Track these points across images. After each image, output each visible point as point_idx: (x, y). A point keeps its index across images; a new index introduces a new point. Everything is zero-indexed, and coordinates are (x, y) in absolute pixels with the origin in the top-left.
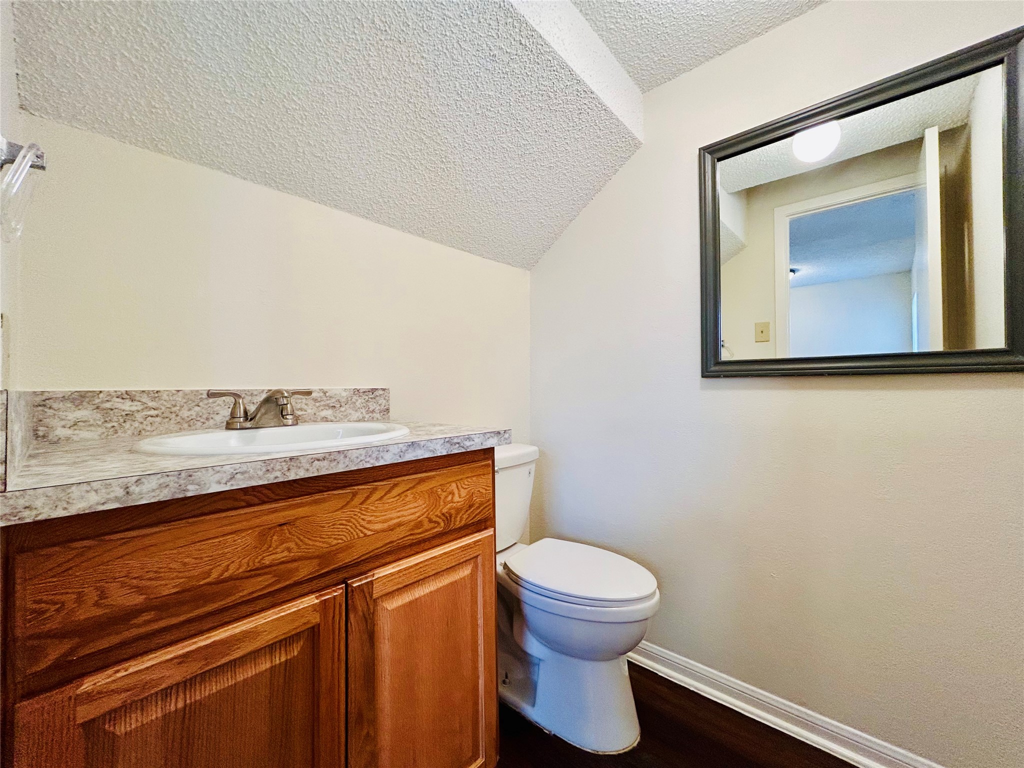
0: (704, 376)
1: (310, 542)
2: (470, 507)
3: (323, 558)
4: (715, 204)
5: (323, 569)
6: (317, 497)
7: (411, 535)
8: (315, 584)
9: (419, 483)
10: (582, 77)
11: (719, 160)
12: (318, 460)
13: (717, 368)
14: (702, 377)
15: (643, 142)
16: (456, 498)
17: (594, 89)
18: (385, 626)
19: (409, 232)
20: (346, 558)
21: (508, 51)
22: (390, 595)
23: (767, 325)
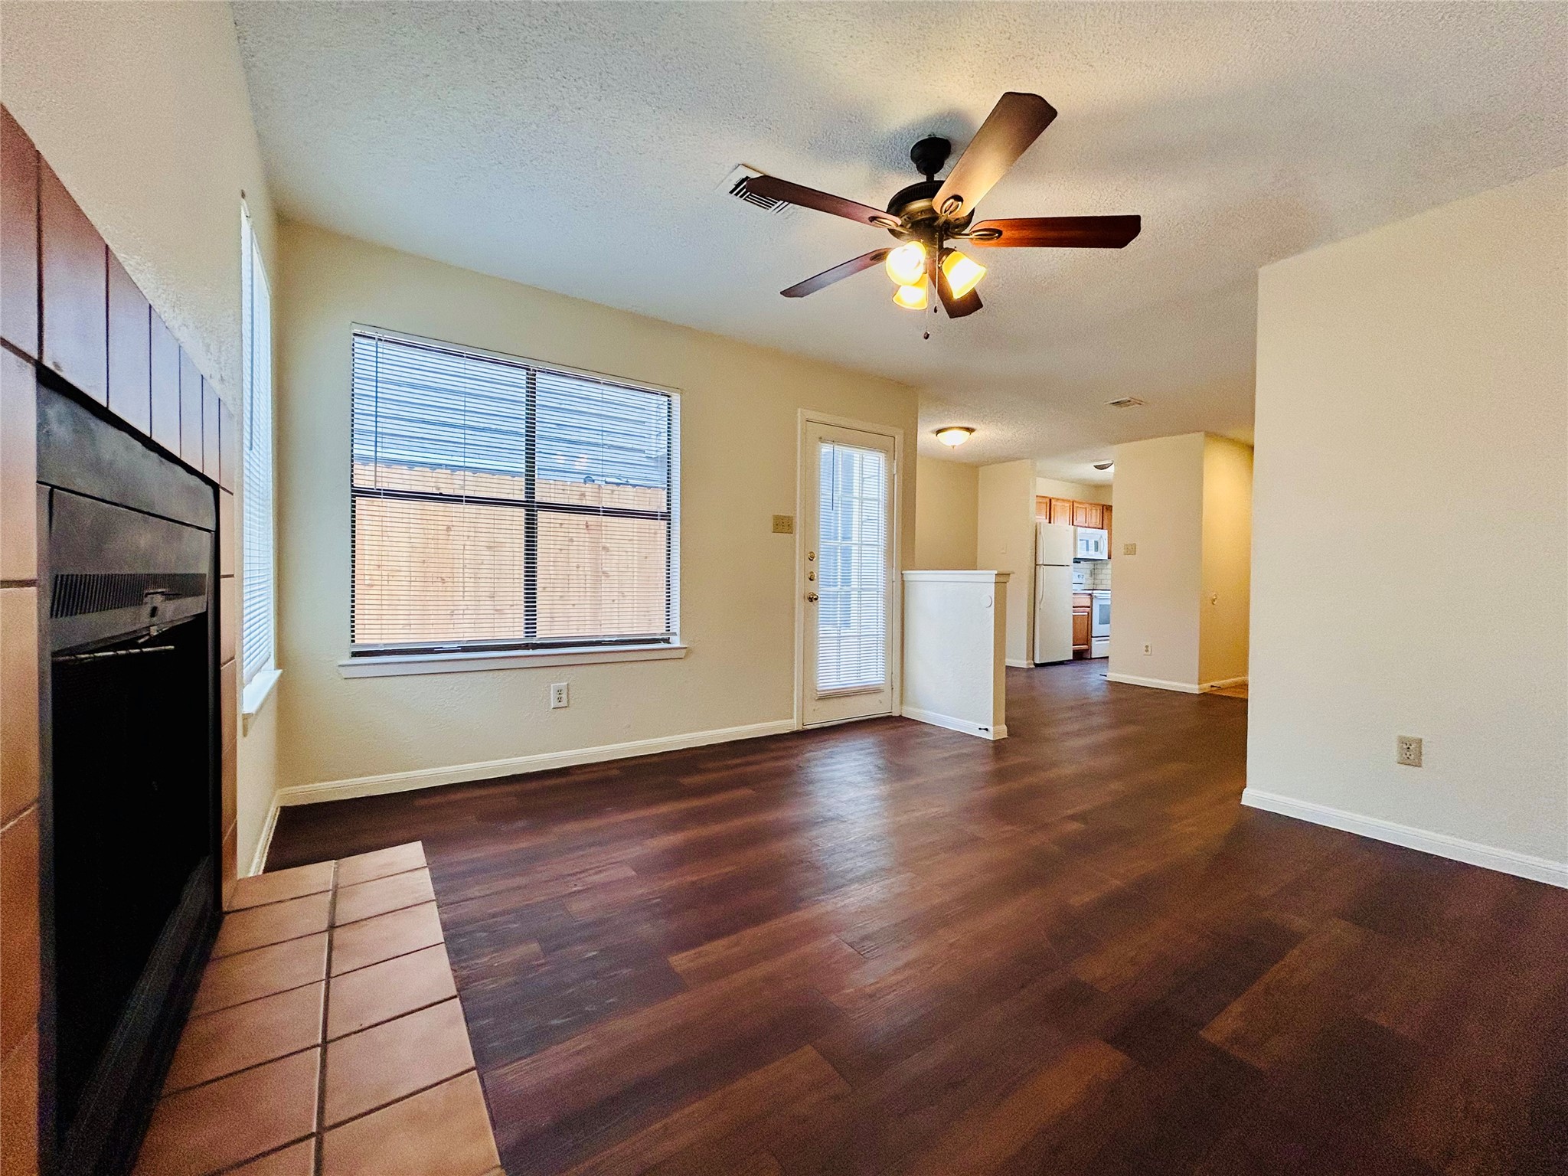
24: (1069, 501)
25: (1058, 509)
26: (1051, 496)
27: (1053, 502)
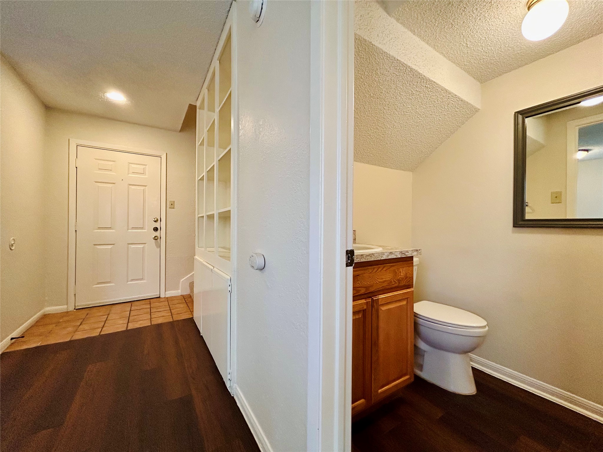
0: (514, 226)
1: (364, 283)
2: (406, 278)
3: (367, 288)
4: (524, 129)
5: (367, 291)
6: (365, 268)
7: (389, 285)
8: (365, 296)
9: (391, 267)
10: (452, 91)
11: (526, 117)
12: (368, 256)
13: (523, 223)
14: (514, 227)
15: (480, 109)
16: (402, 274)
17: (456, 94)
18: (382, 316)
19: (363, 162)
20: (372, 290)
21: (420, 90)
22: (383, 305)
23: (560, 193)
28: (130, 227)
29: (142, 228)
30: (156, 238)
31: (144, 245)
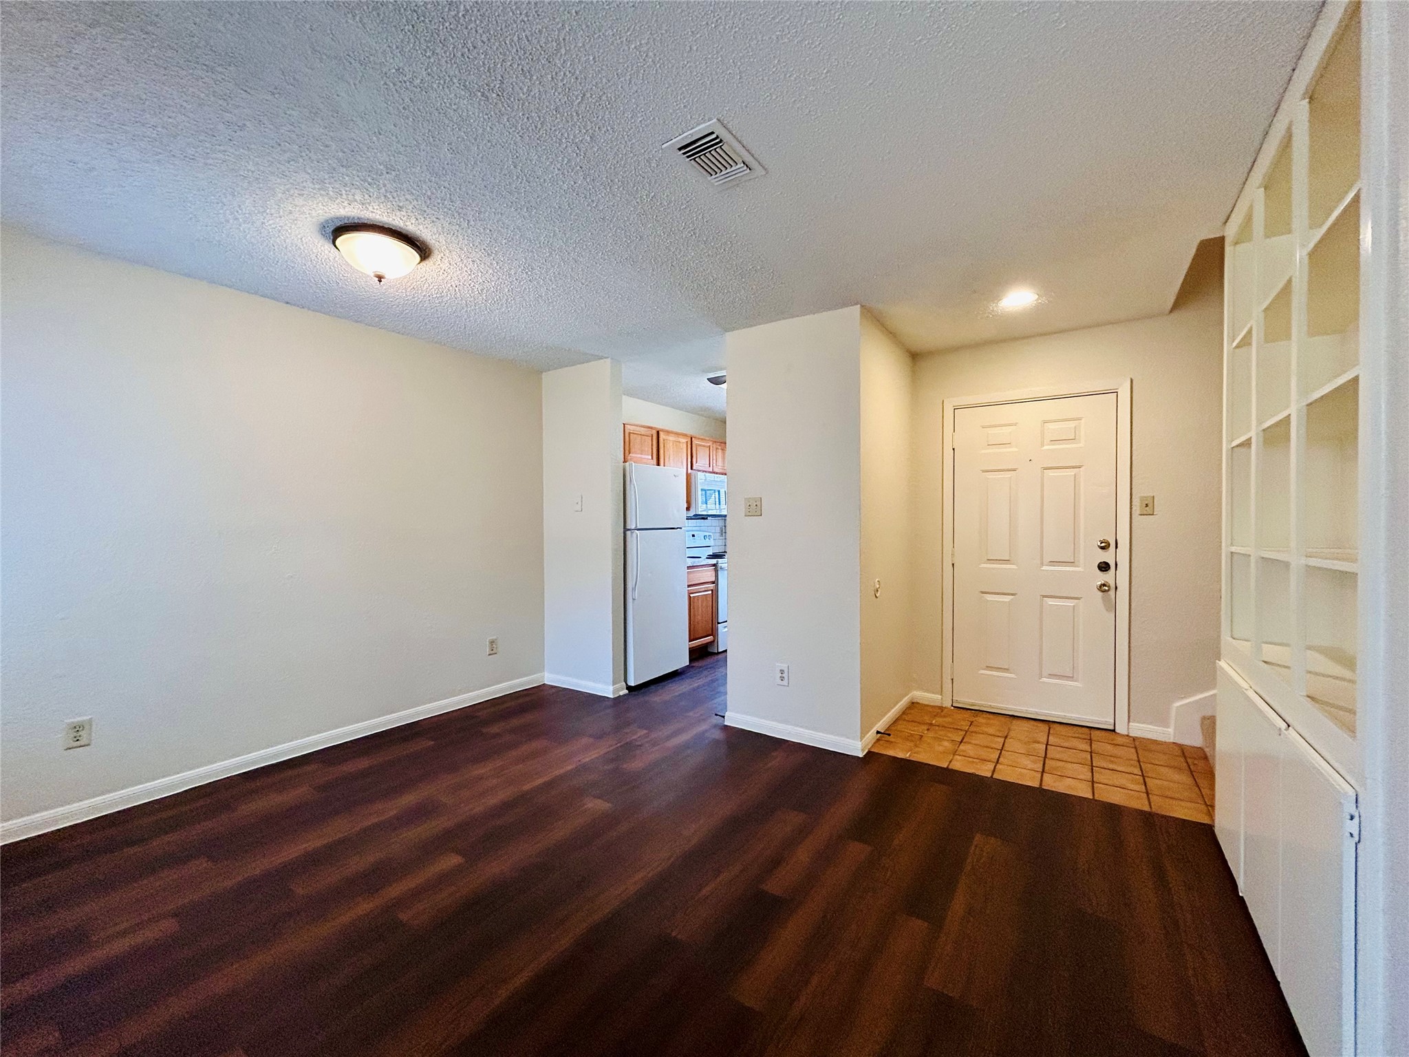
24: (685, 435)
25: (670, 446)
26: (659, 426)
27: (662, 436)
28: (1046, 560)
29: (1072, 563)
30: (1103, 588)
31: (1076, 601)
